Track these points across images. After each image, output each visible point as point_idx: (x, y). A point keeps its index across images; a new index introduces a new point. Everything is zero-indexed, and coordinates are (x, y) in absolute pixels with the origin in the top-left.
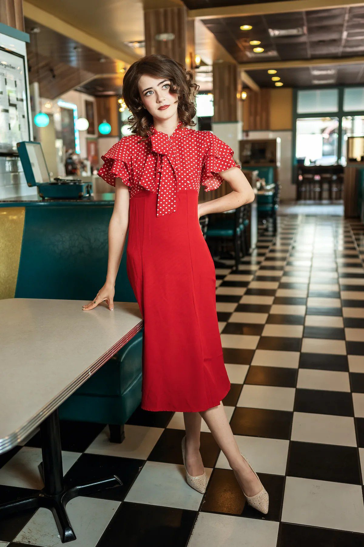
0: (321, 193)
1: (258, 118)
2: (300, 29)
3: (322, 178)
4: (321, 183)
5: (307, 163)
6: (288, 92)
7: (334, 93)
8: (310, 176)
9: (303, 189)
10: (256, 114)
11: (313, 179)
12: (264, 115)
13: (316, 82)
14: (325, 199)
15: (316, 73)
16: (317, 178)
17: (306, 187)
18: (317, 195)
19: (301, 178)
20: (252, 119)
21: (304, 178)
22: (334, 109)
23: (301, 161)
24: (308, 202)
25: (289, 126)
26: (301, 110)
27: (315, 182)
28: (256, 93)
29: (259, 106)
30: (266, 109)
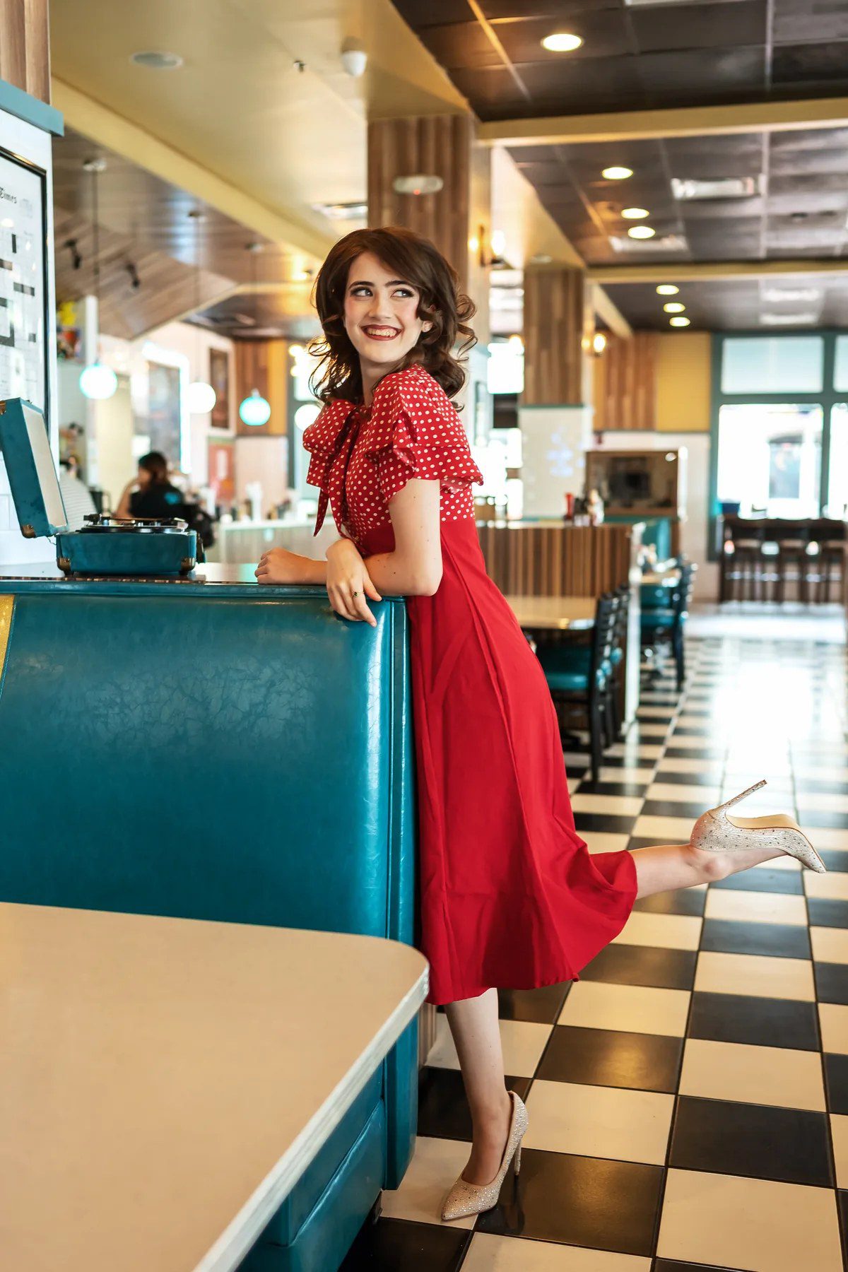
0: (779, 585)
1: (627, 402)
2: (750, 181)
3: (782, 549)
4: (779, 562)
5: (745, 514)
6: (701, 341)
7: (814, 345)
8: (752, 543)
9: (736, 575)
10: (622, 392)
11: (759, 550)
12: (642, 394)
13: (770, 320)
14: (791, 600)
15: (773, 296)
16: (770, 549)
17: (742, 570)
18: (770, 591)
19: (729, 548)
20: (612, 403)
21: (737, 549)
22: (814, 384)
23: (730, 509)
24: (748, 606)
25: (702, 422)
26: (730, 384)
27: (765, 559)
28: (623, 343)
29: (630, 373)
30: (646, 380)
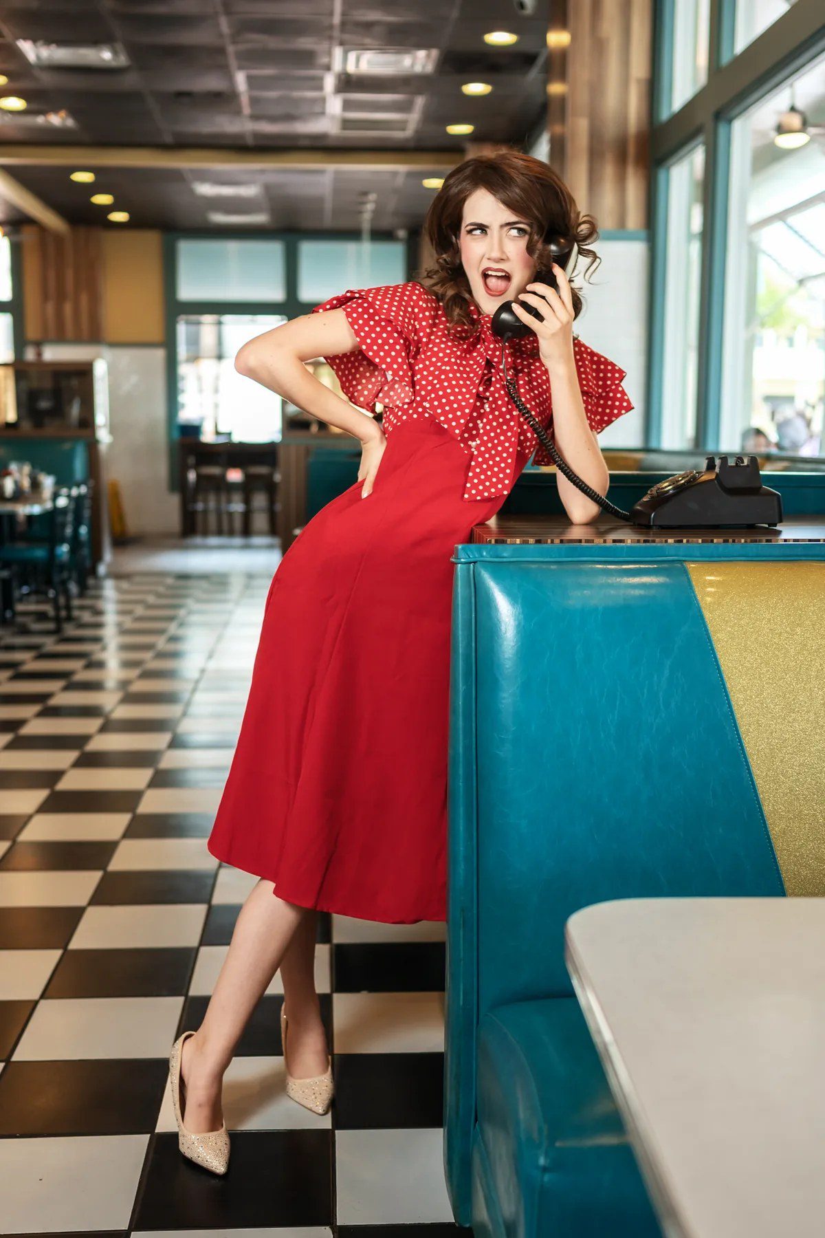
0: (247, 516)
1: (68, 308)
3: (248, 477)
4: (246, 489)
5: (208, 437)
6: (151, 240)
7: (274, 250)
8: (214, 470)
9: (200, 506)
10: (61, 297)
11: (223, 477)
12: (84, 299)
13: (219, 218)
14: (260, 533)
16: (235, 476)
17: (205, 501)
18: (238, 524)
19: (192, 476)
20: (50, 308)
21: (199, 476)
22: (276, 294)
23: (192, 431)
24: (213, 541)
25: (156, 333)
26: (187, 291)
27: (231, 487)
28: (58, 239)
29: (69, 274)
30: (90, 283)
